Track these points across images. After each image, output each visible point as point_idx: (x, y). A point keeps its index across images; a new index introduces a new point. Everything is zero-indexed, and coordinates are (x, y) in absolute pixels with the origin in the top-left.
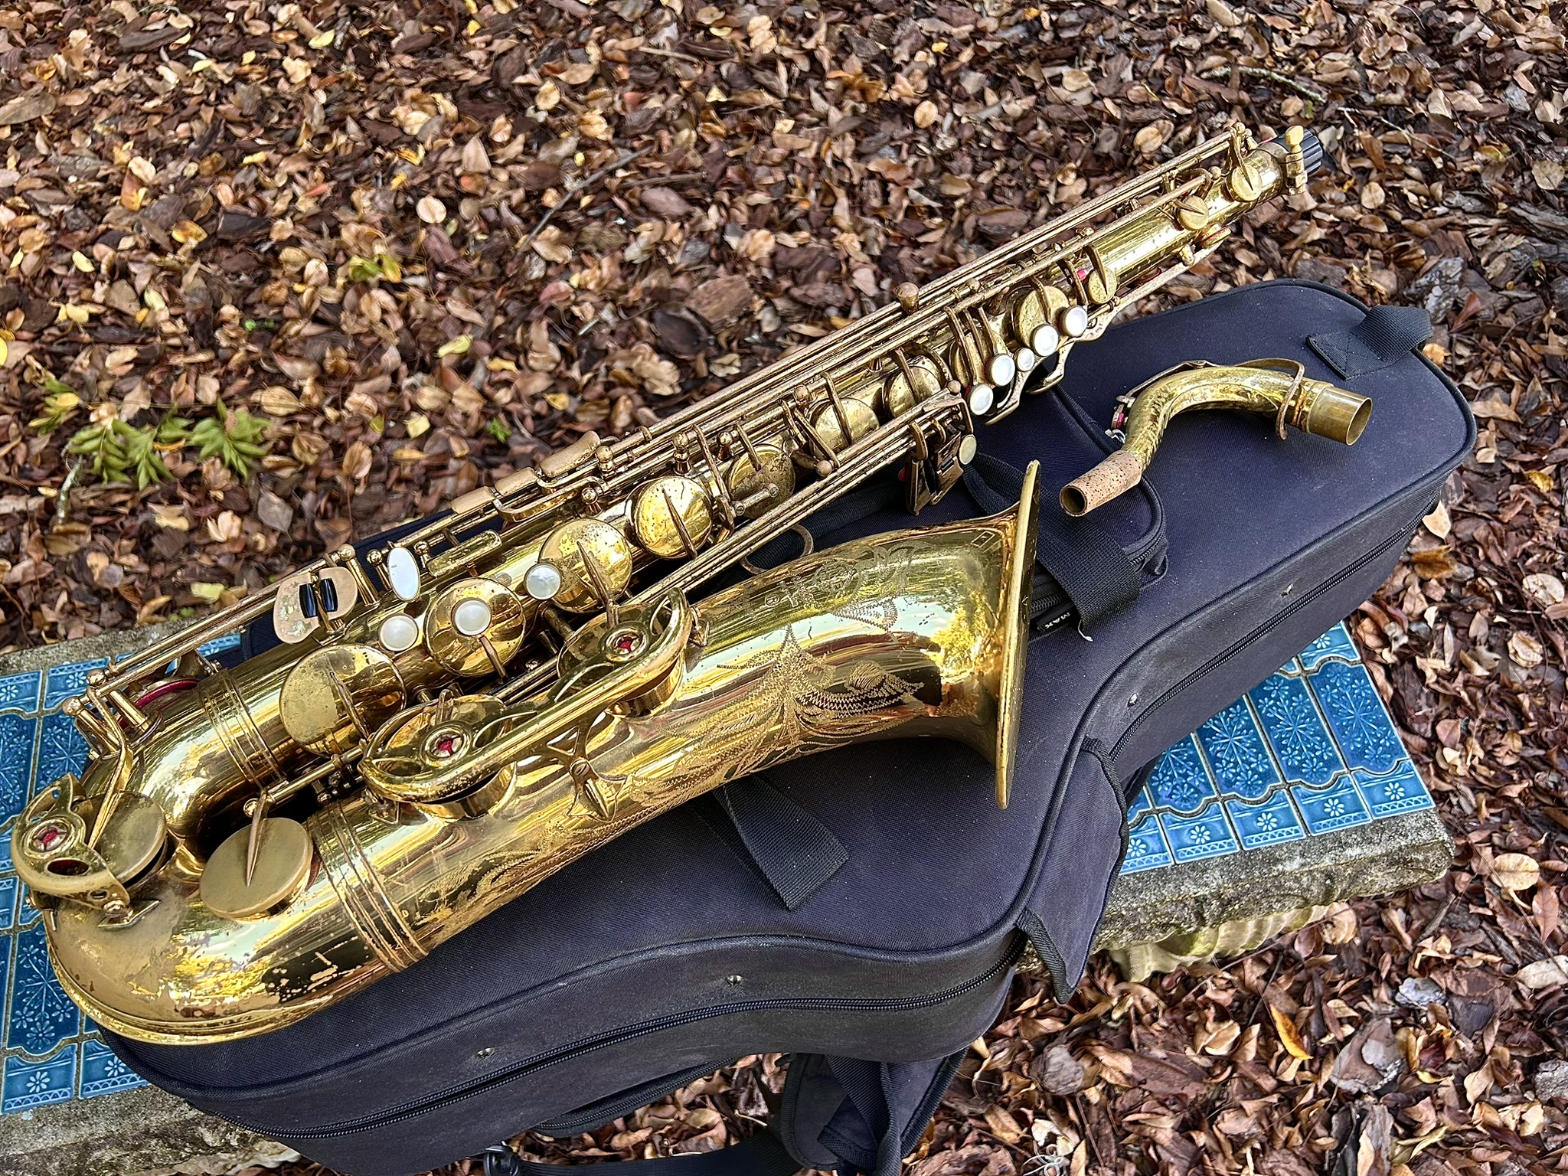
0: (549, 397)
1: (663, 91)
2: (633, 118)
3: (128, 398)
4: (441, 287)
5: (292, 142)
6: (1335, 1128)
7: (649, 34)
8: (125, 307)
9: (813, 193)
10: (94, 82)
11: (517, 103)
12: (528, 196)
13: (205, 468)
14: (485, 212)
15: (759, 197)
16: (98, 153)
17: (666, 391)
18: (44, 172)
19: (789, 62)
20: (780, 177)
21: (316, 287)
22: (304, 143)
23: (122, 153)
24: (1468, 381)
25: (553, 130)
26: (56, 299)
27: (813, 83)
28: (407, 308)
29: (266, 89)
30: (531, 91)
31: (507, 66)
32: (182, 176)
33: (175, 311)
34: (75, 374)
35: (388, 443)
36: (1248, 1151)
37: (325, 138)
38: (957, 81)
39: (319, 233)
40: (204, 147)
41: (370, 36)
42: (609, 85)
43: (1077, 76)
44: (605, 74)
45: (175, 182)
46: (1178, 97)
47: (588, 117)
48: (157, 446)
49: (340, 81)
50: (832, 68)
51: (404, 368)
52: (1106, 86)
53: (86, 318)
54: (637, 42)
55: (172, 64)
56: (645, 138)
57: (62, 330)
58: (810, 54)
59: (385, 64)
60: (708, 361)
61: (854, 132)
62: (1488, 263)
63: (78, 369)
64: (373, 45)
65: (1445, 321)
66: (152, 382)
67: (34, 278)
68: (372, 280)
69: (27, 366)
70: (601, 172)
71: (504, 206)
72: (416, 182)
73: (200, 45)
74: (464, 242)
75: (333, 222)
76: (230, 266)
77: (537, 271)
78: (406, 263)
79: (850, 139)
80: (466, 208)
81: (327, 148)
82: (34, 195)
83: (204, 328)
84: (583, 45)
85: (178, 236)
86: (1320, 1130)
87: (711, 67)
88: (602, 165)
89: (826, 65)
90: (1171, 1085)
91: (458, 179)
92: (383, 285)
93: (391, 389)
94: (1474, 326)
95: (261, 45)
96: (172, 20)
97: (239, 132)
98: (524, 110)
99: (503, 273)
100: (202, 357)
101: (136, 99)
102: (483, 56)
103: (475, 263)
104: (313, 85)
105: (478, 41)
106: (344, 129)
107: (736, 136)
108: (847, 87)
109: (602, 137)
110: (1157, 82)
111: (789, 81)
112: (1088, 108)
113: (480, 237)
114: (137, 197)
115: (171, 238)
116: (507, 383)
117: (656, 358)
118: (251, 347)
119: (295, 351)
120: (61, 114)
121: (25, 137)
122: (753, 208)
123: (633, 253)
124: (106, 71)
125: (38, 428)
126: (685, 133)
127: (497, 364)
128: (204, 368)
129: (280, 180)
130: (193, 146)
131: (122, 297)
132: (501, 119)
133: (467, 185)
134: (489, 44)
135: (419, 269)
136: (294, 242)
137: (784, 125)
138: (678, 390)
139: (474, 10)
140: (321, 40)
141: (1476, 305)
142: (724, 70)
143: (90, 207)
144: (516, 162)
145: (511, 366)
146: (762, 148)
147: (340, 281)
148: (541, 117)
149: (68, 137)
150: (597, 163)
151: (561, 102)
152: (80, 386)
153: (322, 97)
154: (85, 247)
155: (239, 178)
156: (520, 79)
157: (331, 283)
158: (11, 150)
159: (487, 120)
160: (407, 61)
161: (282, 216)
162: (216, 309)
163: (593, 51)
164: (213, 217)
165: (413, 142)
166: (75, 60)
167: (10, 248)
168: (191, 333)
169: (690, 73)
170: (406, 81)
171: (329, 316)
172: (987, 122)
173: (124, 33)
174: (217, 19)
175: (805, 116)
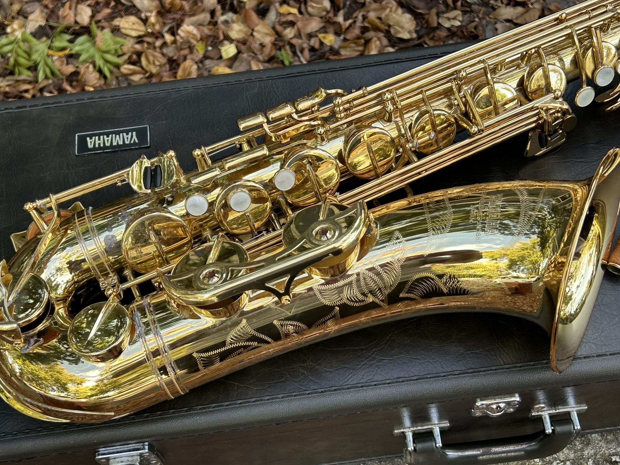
0: (321, 36)
3: (31, 17)
13: (82, 70)
17: (405, 36)
35: (207, 62)
48: (51, 52)
51: (219, 8)
60: (438, 15)
93: (210, 23)
116: (292, 24)
117: (400, 11)
127: (285, 9)
138: (415, 35)
145: (295, 11)
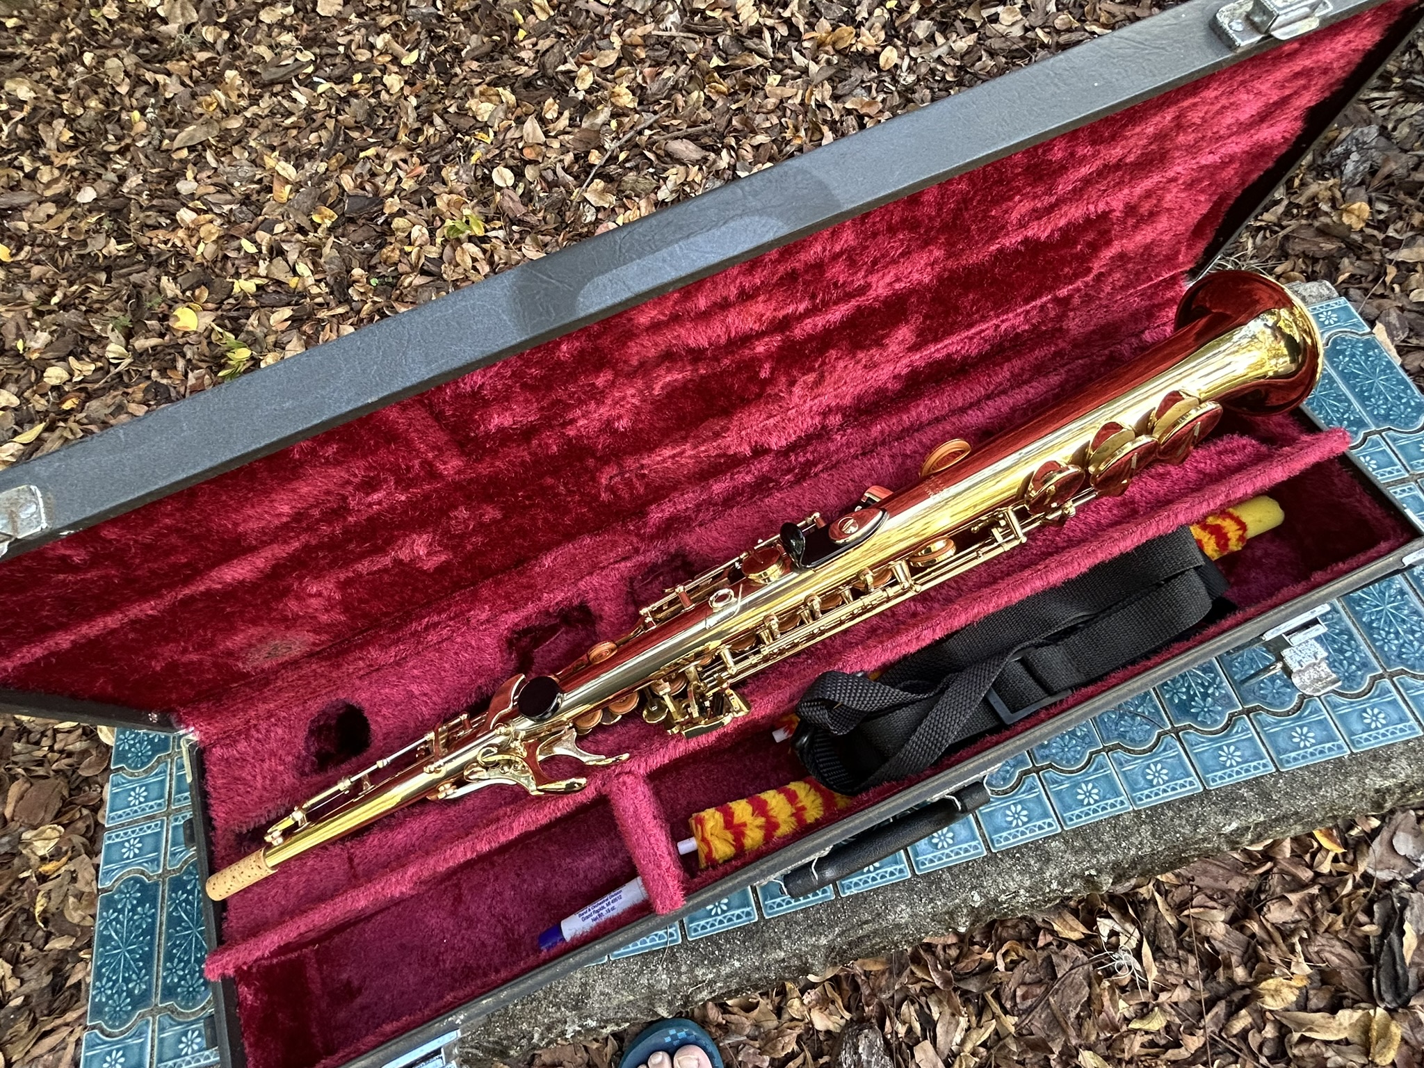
1: (674, 63)
2: (653, 87)
4: (517, 236)
5: (394, 138)
6: (1377, 915)
7: (658, 20)
8: (282, 278)
9: (802, 133)
10: (246, 109)
11: (561, 86)
12: (577, 158)
14: (544, 173)
15: (761, 139)
16: (253, 162)
18: (215, 180)
19: (772, 29)
20: (775, 121)
21: (421, 246)
22: (403, 137)
23: (271, 160)
24: (1391, 232)
25: (591, 106)
26: (232, 276)
27: (792, 45)
28: (492, 256)
29: (373, 101)
30: (571, 76)
31: (550, 59)
32: (317, 173)
33: (317, 277)
34: (248, 332)
36: (1296, 940)
37: (419, 131)
38: (909, 29)
39: (420, 205)
40: (330, 150)
41: (445, 51)
42: (632, 65)
43: (1012, 12)
44: (627, 56)
45: (311, 178)
46: (1097, 20)
47: (617, 89)
49: (426, 88)
50: (806, 31)
52: (1034, 19)
53: (254, 289)
54: (649, 27)
55: (302, 89)
56: (664, 102)
57: (236, 299)
58: (788, 22)
59: (458, 70)
61: (830, 79)
62: (1395, 129)
63: (251, 328)
64: (448, 57)
65: (1362, 183)
66: (304, 333)
67: (215, 262)
68: (463, 236)
69: (213, 329)
70: (632, 133)
71: (559, 166)
72: (489, 157)
73: (321, 73)
74: (531, 200)
75: (429, 195)
76: (357, 237)
77: (590, 217)
78: (487, 220)
79: (827, 86)
80: (530, 172)
81: (421, 139)
82: (210, 198)
83: (341, 288)
84: (608, 36)
85: (316, 219)
86: (1363, 918)
87: (710, 41)
88: (631, 128)
89: (802, 29)
90: (1216, 880)
91: (521, 150)
92: (471, 239)
94: (1392, 184)
95: (366, 68)
96: (299, 56)
97: (355, 134)
98: (567, 91)
99: (563, 221)
100: (341, 310)
101: (278, 119)
102: (532, 55)
103: (541, 214)
104: (406, 93)
105: (527, 43)
106: (432, 124)
107: (735, 93)
108: (820, 45)
109: (631, 106)
110: (1078, 12)
111: (773, 45)
112: (1023, 38)
113: (542, 195)
114: (284, 192)
115: (312, 221)
118: (376, 299)
119: (409, 299)
120: (224, 136)
121: (200, 155)
122: (756, 148)
123: (664, 194)
124: (254, 100)
125: (224, 377)
126: (695, 95)
128: (343, 318)
129: (388, 167)
130: (322, 149)
131: (280, 270)
132: (551, 100)
133: (529, 154)
134: (535, 45)
135: (498, 224)
136: (402, 213)
137: (774, 79)
139: (521, 21)
140: (409, 59)
141: (1392, 166)
142: (720, 41)
143: (252, 203)
144: (564, 132)
146: (758, 100)
147: (439, 240)
148: (581, 96)
149: (230, 153)
150: (628, 126)
151: (595, 82)
152: (252, 342)
153: (414, 101)
154: (250, 235)
155: (358, 170)
156: (562, 68)
157: (433, 243)
158: (190, 166)
159: (539, 103)
160: (475, 65)
161: (391, 195)
162: (349, 272)
163: (616, 41)
164: (341, 200)
165: (485, 127)
166: (231, 93)
167: (194, 240)
168: (332, 293)
169: (694, 47)
170: (475, 81)
171: (433, 269)
172: (939, 58)
173: (265, 69)
174: (332, 51)
175: (789, 71)
